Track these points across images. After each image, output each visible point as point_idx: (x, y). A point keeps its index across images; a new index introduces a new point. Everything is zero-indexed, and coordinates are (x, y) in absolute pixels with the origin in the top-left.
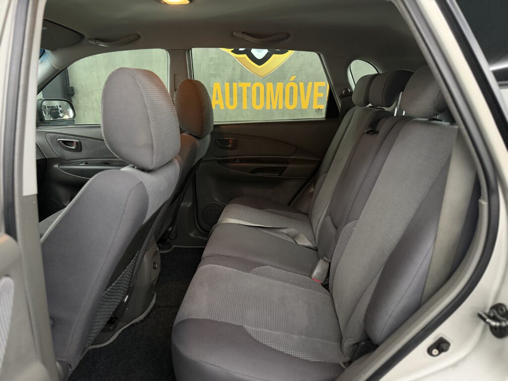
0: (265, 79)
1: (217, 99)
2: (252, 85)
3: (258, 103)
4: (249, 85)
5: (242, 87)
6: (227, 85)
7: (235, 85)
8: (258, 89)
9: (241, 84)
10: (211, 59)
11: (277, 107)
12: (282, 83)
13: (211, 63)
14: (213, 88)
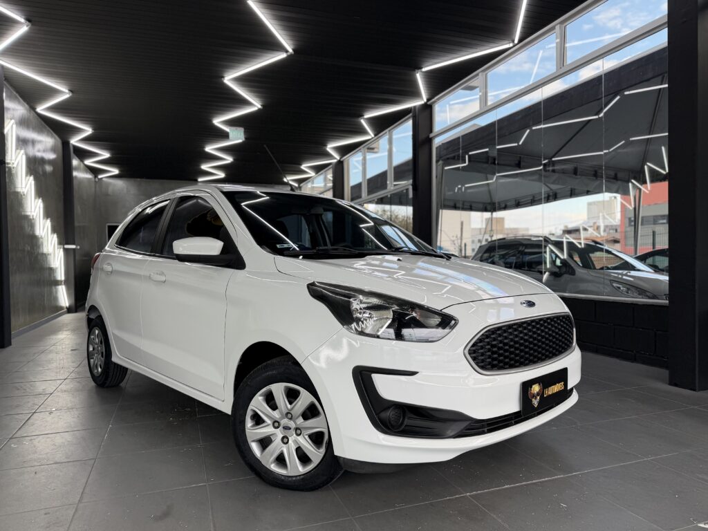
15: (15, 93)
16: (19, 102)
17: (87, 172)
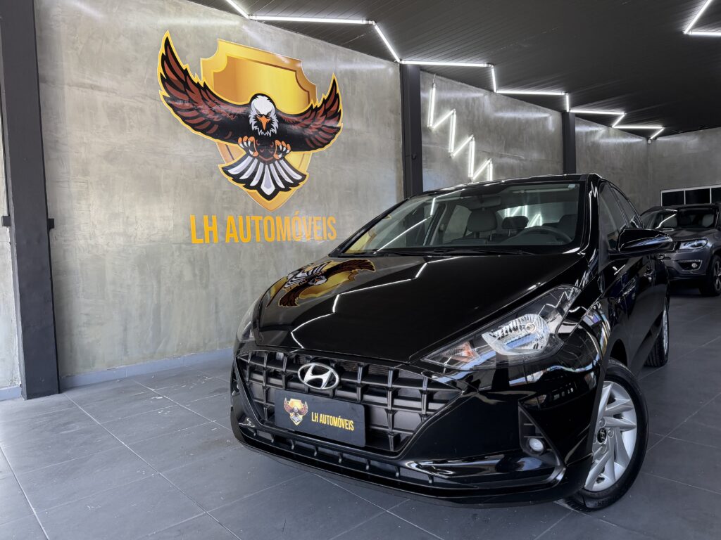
0: (275, 213)
1: (231, 232)
2: (263, 218)
3: (270, 236)
4: (261, 218)
5: (254, 221)
6: (240, 218)
7: (247, 217)
8: (269, 221)
9: (253, 218)
10: (224, 193)
11: (287, 240)
12: (288, 218)
13: (224, 196)
14: (226, 221)
15: (460, 83)
16: (469, 90)
17: (624, 137)
